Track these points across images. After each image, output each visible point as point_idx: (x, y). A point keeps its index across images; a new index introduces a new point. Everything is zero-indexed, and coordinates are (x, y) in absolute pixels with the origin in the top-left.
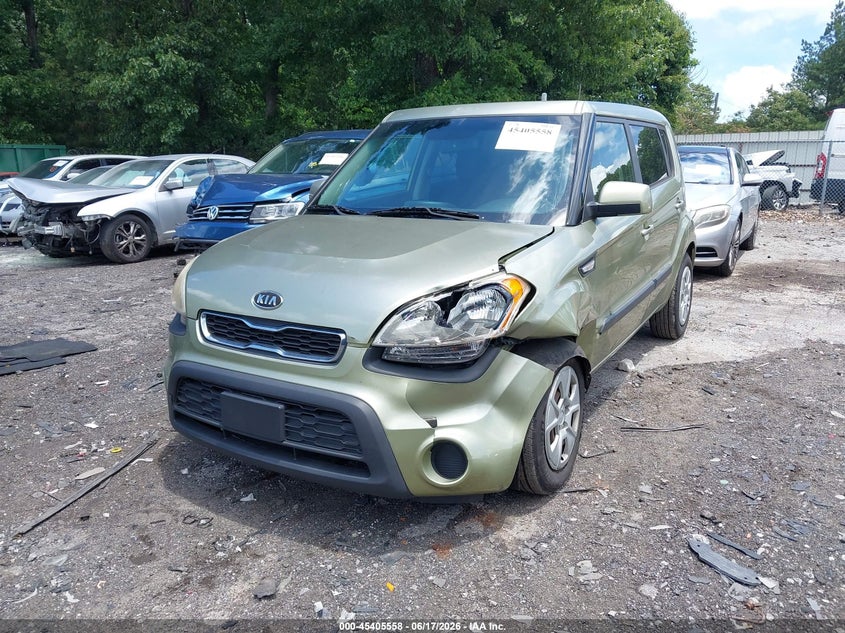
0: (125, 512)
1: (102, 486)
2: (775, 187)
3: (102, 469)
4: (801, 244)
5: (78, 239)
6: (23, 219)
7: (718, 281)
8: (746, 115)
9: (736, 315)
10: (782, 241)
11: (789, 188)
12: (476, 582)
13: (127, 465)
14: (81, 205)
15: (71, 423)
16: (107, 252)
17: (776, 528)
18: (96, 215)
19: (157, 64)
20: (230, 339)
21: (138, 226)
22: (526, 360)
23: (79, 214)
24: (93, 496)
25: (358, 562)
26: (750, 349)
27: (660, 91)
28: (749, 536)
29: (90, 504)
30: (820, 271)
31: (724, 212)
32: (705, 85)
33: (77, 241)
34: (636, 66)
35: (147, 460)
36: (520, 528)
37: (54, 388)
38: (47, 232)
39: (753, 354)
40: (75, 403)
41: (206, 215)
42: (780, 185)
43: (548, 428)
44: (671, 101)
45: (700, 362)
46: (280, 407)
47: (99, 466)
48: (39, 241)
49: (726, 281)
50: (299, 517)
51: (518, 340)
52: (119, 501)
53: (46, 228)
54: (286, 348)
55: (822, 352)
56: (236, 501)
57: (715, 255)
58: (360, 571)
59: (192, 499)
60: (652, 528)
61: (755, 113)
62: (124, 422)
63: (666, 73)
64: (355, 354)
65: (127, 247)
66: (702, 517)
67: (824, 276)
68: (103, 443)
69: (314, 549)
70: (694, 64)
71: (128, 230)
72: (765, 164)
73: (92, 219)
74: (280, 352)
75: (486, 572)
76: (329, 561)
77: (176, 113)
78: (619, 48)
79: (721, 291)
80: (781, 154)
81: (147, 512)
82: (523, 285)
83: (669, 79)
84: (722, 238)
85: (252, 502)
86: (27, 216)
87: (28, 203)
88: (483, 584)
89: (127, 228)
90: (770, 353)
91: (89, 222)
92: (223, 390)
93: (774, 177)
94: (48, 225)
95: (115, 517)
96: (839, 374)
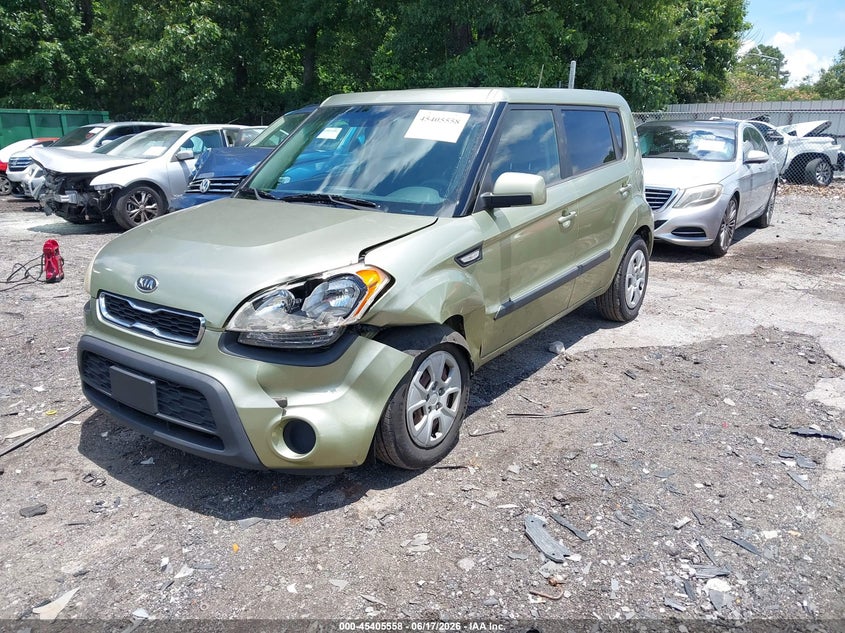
0: (35, 470)
1: (26, 445)
2: (819, 159)
3: (33, 429)
4: (823, 222)
5: (92, 207)
6: (44, 188)
7: (708, 262)
8: (816, 79)
9: (699, 299)
10: (804, 218)
11: (834, 161)
12: (313, 548)
13: (55, 427)
14: (92, 175)
15: (22, 386)
16: (119, 220)
17: (619, 512)
18: (107, 185)
19: (192, 31)
20: (121, 318)
21: (149, 196)
22: (383, 346)
23: (92, 184)
24: (15, 454)
25: (217, 524)
26: (694, 334)
27: (709, 55)
28: (588, 518)
29: (9, 461)
30: (822, 252)
31: (714, 191)
32: (774, 47)
33: (91, 209)
34: (677, 31)
35: (75, 422)
36: (376, 501)
37: (19, 353)
38: (63, 200)
39: (694, 340)
40: (33, 367)
41: (198, 188)
42: (824, 157)
43: (411, 407)
44: (722, 66)
45: (637, 346)
46: (153, 382)
47: (31, 426)
48: (58, 208)
49: (716, 261)
50: (184, 481)
51: (378, 327)
52: (35, 460)
53: (62, 196)
54: (161, 329)
55: (768, 340)
56: (137, 463)
57: (704, 235)
58: (216, 532)
59: (98, 461)
60: (499, 507)
61: (826, 78)
62: (69, 387)
63: (717, 37)
64: (211, 337)
65: (139, 215)
66: (554, 498)
67: (823, 258)
68: (43, 405)
69: (184, 511)
70: (747, 27)
71: (140, 199)
72: (810, 135)
73: (104, 188)
74: (156, 331)
75: (328, 539)
76: (193, 521)
77: (211, 80)
78: (660, 12)
79: (701, 273)
80: (827, 125)
81: (55, 471)
82: (382, 275)
83: (719, 43)
84: (711, 218)
85: (150, 465)
86: (48, 184)
87: (47, 172)
88: (320, 549)
89: (139, 197)
90: (713, 340)
91: (103, 191)
92: (112, 365)
93: (819, 149)
94: (64, 194)
95: (26, 474)
96: (772, 363)
